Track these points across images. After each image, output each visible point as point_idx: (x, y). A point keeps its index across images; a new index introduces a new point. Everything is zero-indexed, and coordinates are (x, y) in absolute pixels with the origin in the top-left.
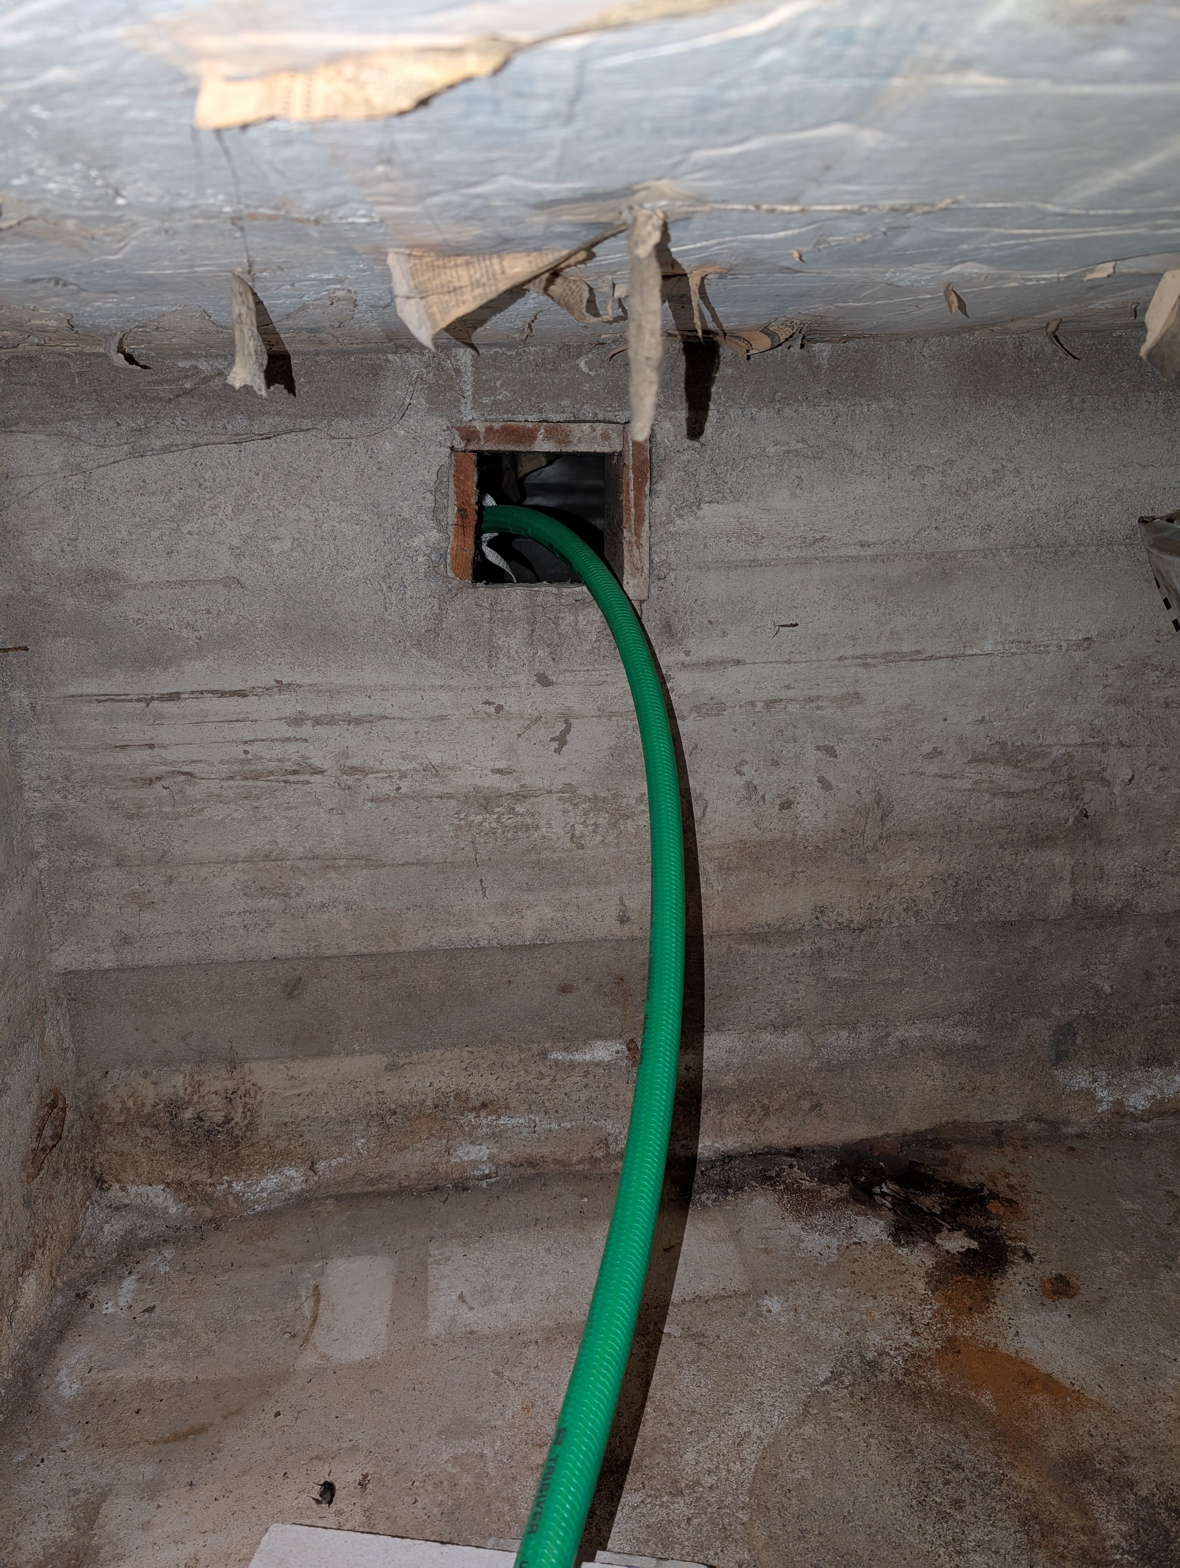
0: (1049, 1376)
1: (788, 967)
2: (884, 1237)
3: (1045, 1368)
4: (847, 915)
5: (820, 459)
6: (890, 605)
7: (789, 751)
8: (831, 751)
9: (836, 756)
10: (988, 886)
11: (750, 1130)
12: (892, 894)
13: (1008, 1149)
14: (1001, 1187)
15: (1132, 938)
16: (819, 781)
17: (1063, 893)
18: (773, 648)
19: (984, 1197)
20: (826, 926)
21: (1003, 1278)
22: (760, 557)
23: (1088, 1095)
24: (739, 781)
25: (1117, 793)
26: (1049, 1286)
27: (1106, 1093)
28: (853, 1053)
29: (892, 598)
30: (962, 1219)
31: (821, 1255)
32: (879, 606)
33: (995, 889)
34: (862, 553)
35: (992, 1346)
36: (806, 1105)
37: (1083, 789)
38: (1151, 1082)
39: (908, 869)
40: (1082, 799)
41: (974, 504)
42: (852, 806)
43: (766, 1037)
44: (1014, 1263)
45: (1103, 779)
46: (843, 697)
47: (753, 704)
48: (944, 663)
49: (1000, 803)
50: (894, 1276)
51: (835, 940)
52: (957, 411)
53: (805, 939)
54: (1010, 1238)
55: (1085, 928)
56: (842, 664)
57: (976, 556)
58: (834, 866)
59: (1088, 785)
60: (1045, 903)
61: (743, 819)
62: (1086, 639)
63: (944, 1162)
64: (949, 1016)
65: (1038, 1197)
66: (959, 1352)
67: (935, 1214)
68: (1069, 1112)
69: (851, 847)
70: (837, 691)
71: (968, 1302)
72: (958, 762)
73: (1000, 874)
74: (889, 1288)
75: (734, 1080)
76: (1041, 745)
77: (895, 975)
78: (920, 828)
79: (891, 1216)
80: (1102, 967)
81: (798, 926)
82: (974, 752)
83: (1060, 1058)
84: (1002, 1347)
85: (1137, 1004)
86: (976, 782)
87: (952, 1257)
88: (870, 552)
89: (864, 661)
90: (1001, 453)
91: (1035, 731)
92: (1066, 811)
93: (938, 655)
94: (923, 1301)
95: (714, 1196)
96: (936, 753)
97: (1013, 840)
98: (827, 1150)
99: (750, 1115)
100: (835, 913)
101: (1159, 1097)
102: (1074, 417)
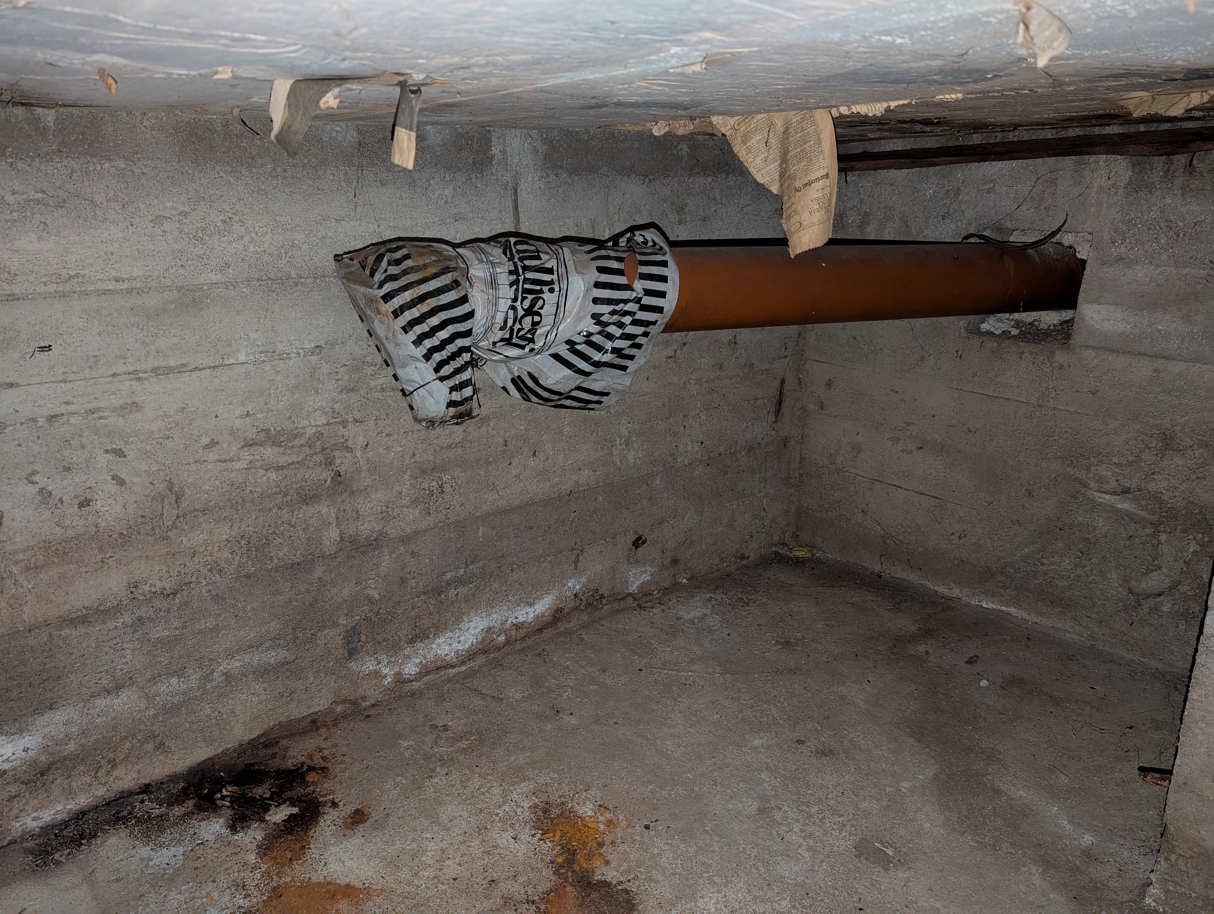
0: (348, 885)
1: (113, 639)
2: (223, 831)
3: (343, 881)
4: (159, 585)
5: (62, 207)
6: (152, 329)
7: (79, 457)
8: (119, 453)
9: (125, 456)
10: (274, 539)
11: (100, 784)
12: (196, 560)
13: (323, 731)
14: (317, 761)
15: (387, 557)
16: (113, 479)
17: (334, 533)
18: (46, 370)
19: (304, 772)
20: (141, 597)
21: (315, 827)
22: (16, 292)
23: (377, 675)
24: (32, 490)
25: (359, 456)
26: (349, 820)
27: (388, 669)
28: (184, 693)
29: (152, 323)
30: (288, 794)
31: (168, 864)
32: (142, 330)
33: (280, 541)
34: (118, 287)
35: (307, 880)
36: (150, 747)
37: (334, 456)
38: (417, 654)
39: (206, 538)
40: (334, 464)
41: (210, 246)
42: (147, 496)
43: (101, 702)
44: (324, 813)
45: (347, 447)
46: (122, 407)
47: (34, 420)
48: (207, 372)
49: (272, 475)
50: (231, 858)
51: (153, 607)
52: (182, 173)
53: (124, 613)
54: (322, 796)
55: (353, 557)
56: (116, 380)
57: (219, 288)
58: (140, 547)
59: (337, 453)
60: (320, 544)
61: (43, 521)
62: (317, 347)
63: (274, 756)
64: (261, 644)
65: (344, 758)
66: (281, 896)
67: (266, 799)
68: (365, 691)
69: (153, 529)
70: (115, 402)
71: (289, 855)
72: (233, 448)
73: (282, 528)
74: (226, 869)
75: (76, 746)
76: (297, 428)
77: (211, 623)
78: (211, 504)
79: (230, 812)
80: (370, 582)
81: (115, 603)
82: (245, 439)
83: (352, 653)
84: (314, 879)
85: (399, 602)
86: (251, 462)
87: (278, 826)
88: (125, 286)
89: (136, 376)
90: (226, 207)
91: (290, 418)
92: (324, 474)
93: (201, 366)
94: (254, 868)
95: (68, 850)
96: (213, 443)
97: (287, 501)
98: (174, 778)
99: (97, 772)
100: (148, 585)
101: (424, 662)
102: (280, 182)
